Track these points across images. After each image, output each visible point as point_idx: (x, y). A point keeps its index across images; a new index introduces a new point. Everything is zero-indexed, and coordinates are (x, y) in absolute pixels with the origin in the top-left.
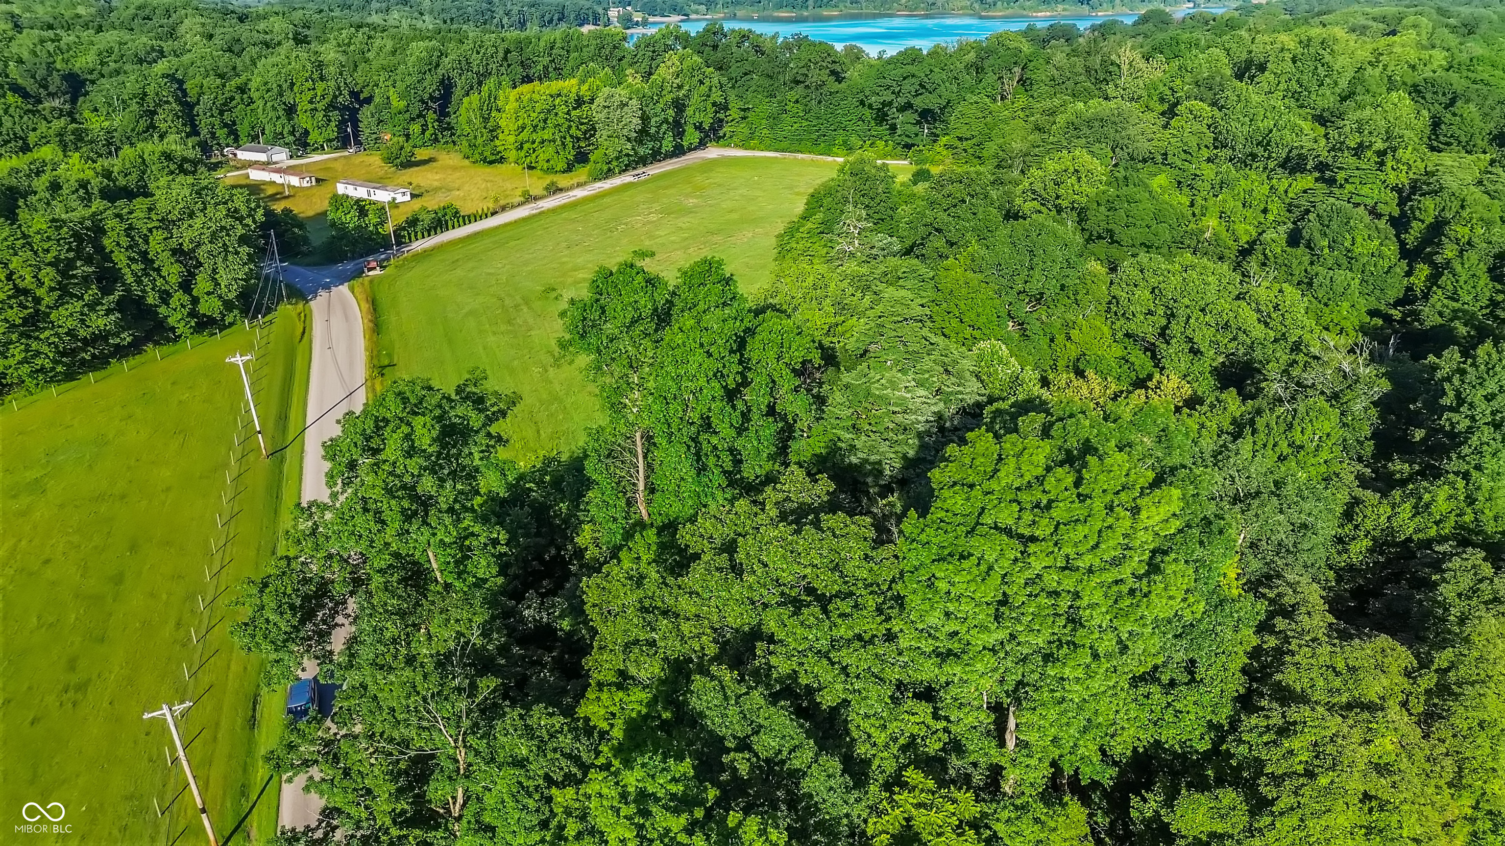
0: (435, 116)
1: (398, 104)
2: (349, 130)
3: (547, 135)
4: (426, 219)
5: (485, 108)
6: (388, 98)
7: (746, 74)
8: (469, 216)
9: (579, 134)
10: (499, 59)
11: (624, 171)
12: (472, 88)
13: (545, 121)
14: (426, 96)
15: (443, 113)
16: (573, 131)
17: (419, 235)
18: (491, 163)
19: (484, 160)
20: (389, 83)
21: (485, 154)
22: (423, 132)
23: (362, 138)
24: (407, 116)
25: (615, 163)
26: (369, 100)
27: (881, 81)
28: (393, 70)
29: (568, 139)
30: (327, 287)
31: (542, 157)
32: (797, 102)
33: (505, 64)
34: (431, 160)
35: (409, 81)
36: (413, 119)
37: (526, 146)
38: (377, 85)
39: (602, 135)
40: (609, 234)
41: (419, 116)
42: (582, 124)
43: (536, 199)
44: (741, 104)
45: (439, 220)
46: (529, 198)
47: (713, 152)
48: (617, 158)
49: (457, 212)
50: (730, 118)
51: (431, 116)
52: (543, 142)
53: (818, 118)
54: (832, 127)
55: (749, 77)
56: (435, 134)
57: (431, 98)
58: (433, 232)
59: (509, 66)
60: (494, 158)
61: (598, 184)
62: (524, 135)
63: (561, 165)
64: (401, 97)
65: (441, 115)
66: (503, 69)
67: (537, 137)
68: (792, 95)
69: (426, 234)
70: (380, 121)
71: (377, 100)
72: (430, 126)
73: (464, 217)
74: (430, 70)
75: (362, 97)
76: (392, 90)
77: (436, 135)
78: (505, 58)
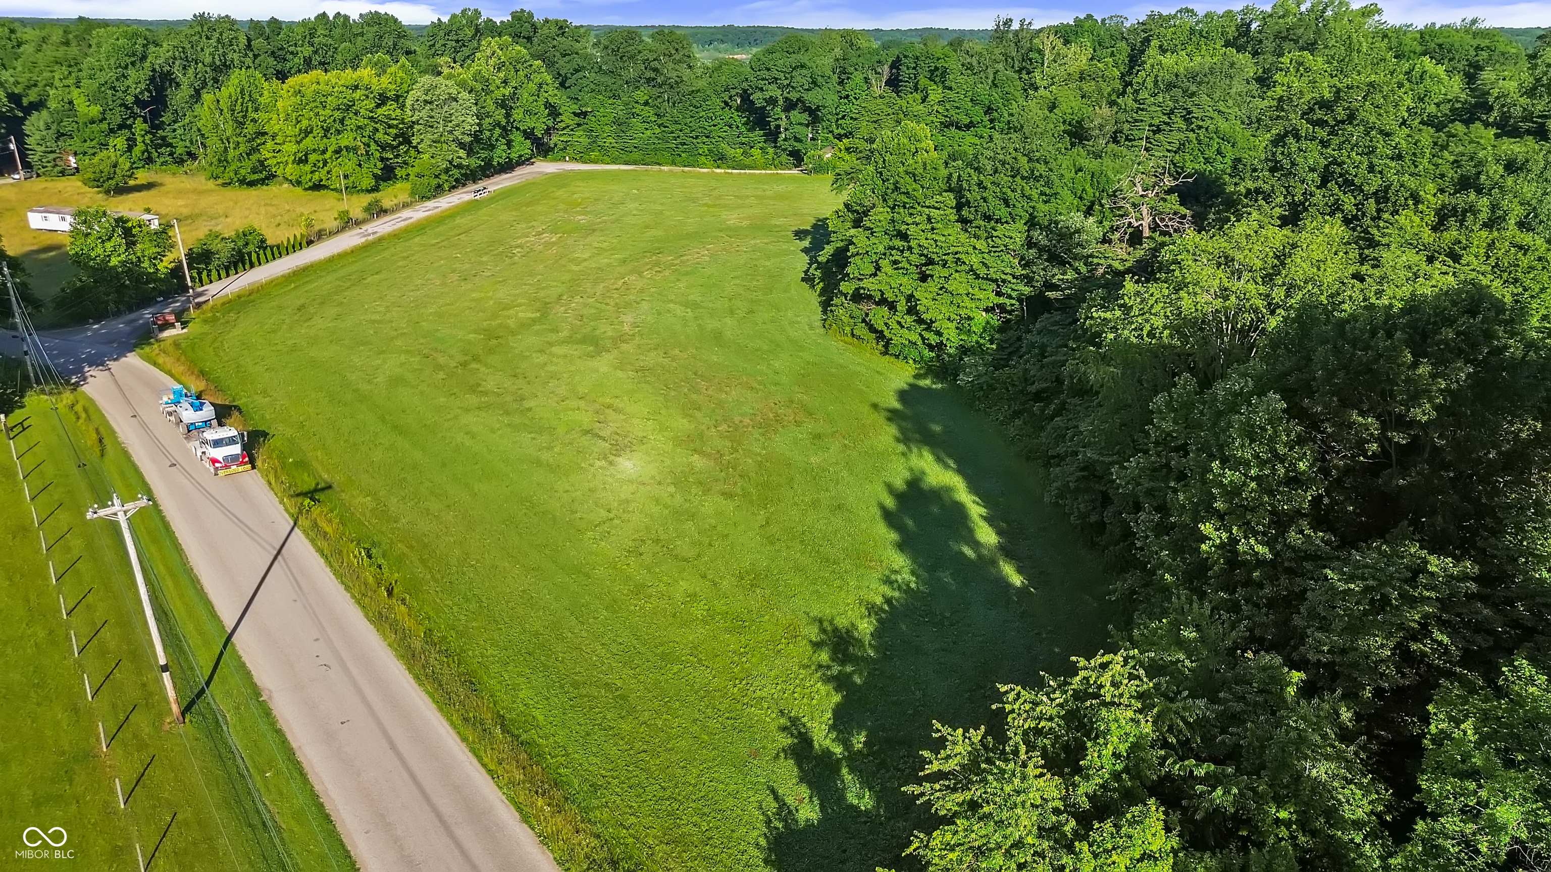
0: (145, 126)
1: (87, 109)
2: (12, 146)
3: (346, 140)
4: (224, 252)
5: (238, 108)
6: (71, 103)
7: (577, 71)
8: (278, 247)
9: (389, 139)
10: (242, 46)
11: (454, 187)
12: (204, 84)
13: (342, 121)
14: (130, 99)
15: (155, 125)
16: (379, 136)
17: (214, 274)
18: (252, 184)
19: (243, 182)
20: (71, 81)
21: (243, 172)
22: (130, 149)
23: (33, 158)
24: (104, 126)
25: (444, 177)
26: (39, 105)
27: (765, 74)
28: (73, 64)
29: (373, 146)
30: (98, 361)
31: (338, 171)
32: (646, 104)
33: (251, 55)
34: (149, 186)
35: (102, 77)
36: (112, 131)
37: (313, 158)
38: (51, 85)
39: (422, 138)
40: (508, 260)
41: (122, 126)
42: (390, 126)
43: (358, 223)
44: (575, 108)
45: (240, 252)
46: (347, 223)
47: (545, 167)
48: (447, 171)
49: (263, 241)
50: (563, 125)
51: (140, 126)
52: (338, 151)
53: (676, 123)
54: (694, 134)
55: (581, 74)
56: (147, 150)
57: (138, 101)
58: (232, 272)
59: (256, 56)
60: (256, 177)
61: (430, 204)
62: (309, 142)
63: (367, 182)
64: (92, 100)
65: (153, 126)
66: (248, 61)
67: (333, 143)
68: (641, 95)
69: (223, 273)
70: (60, 135)
71: (53, 104)
72: (139, 139)
73: (272, 248)
74: (133, 64)
75: (25, 102)
76: (75, 92)
77: (149, 153)
78: (249, 46)
